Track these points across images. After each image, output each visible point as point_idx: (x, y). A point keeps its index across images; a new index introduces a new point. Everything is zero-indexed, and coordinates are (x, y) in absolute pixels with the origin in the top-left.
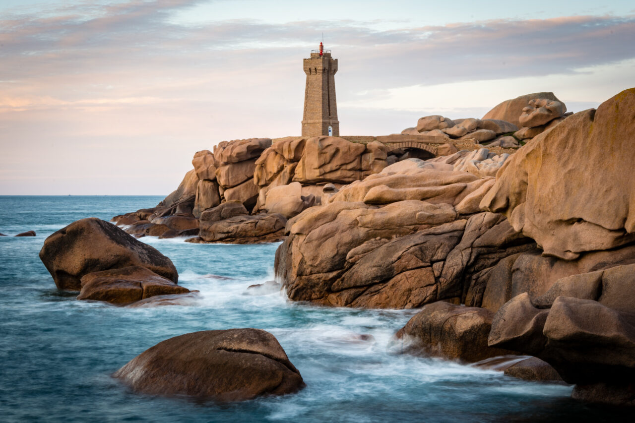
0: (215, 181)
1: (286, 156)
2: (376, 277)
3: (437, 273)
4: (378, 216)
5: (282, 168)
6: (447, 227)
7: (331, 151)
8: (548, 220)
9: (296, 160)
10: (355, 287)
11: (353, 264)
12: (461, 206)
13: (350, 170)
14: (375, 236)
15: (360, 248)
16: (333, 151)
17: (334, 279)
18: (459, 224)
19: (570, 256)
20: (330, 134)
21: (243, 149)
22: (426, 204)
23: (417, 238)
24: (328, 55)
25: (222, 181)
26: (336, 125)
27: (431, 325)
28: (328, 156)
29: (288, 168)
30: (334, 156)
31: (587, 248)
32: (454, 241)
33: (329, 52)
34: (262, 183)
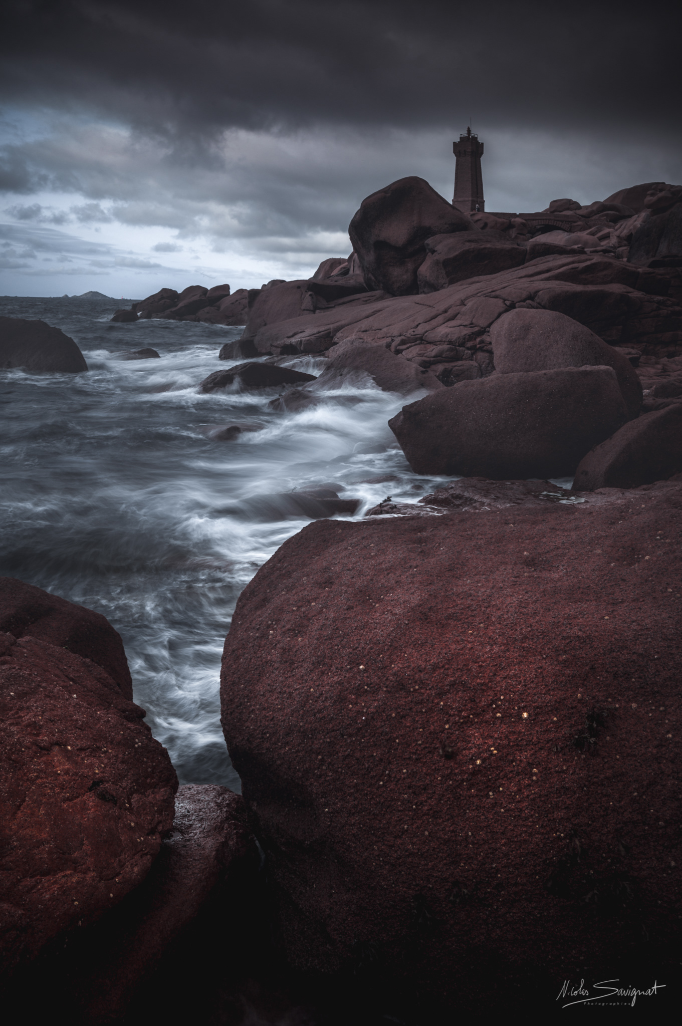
20: (477, 210)
24: (475, 139)
26: (482, 203)
33: (476, 136)
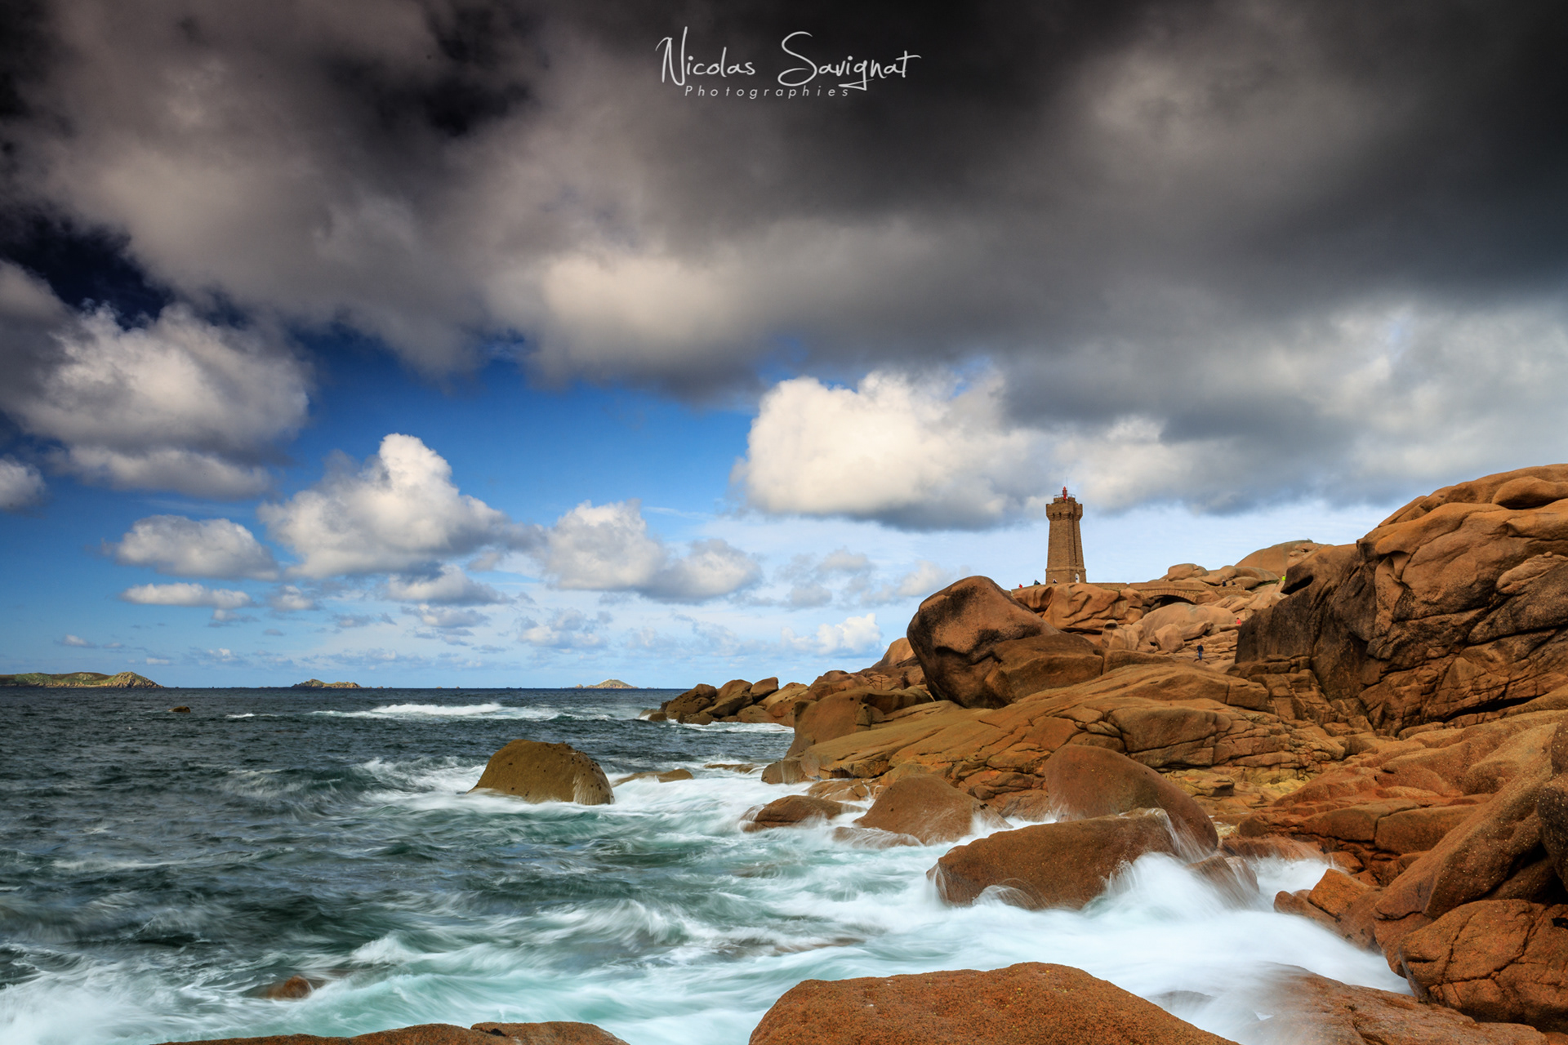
7: (1082, 598)
11: (1512, 595)
13: (1103, 619)
14: (1541, 550)
15: (1520, 570)
16: (1084, 599)
17: (1475, 621)
20: (1078, 581)
24: (1072, 500)
26: (1083, 572)
28: (1077, 605)
30: (1085, 603)
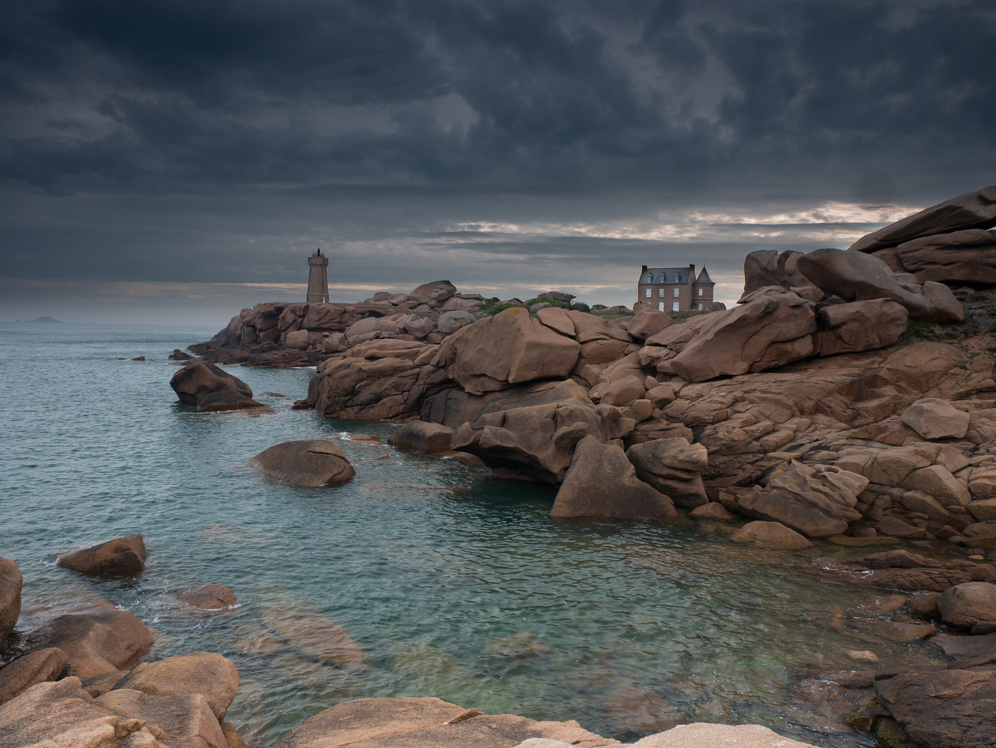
0: (254, 326)
1: (298, 313)
2: (373, 400)
3: (405, 398)
4: (372, 366)
5: (294, 321)
6: (410, 372)
7: (324, 311)
8: (468, 374)
9: (303, 316)
10: (360, 405)
11: (359, 392)
12: (417, 361)
14: (371, 377)
15: (363, 383)
16: (327, 311)
17: (348, 400)
18: (417, 370)
19: (478, 393)
20: (324, 301)
21: (272, 309)
22: (398, 360)
23: (394, 379)
25: (259, 327)
26: (327, 297)
27: (412, 432)
28: (322, 315)
29: (300, 320)
30: (326, 314)
31: (488, 389)
32: (414, 381)
34: (283, 328)
